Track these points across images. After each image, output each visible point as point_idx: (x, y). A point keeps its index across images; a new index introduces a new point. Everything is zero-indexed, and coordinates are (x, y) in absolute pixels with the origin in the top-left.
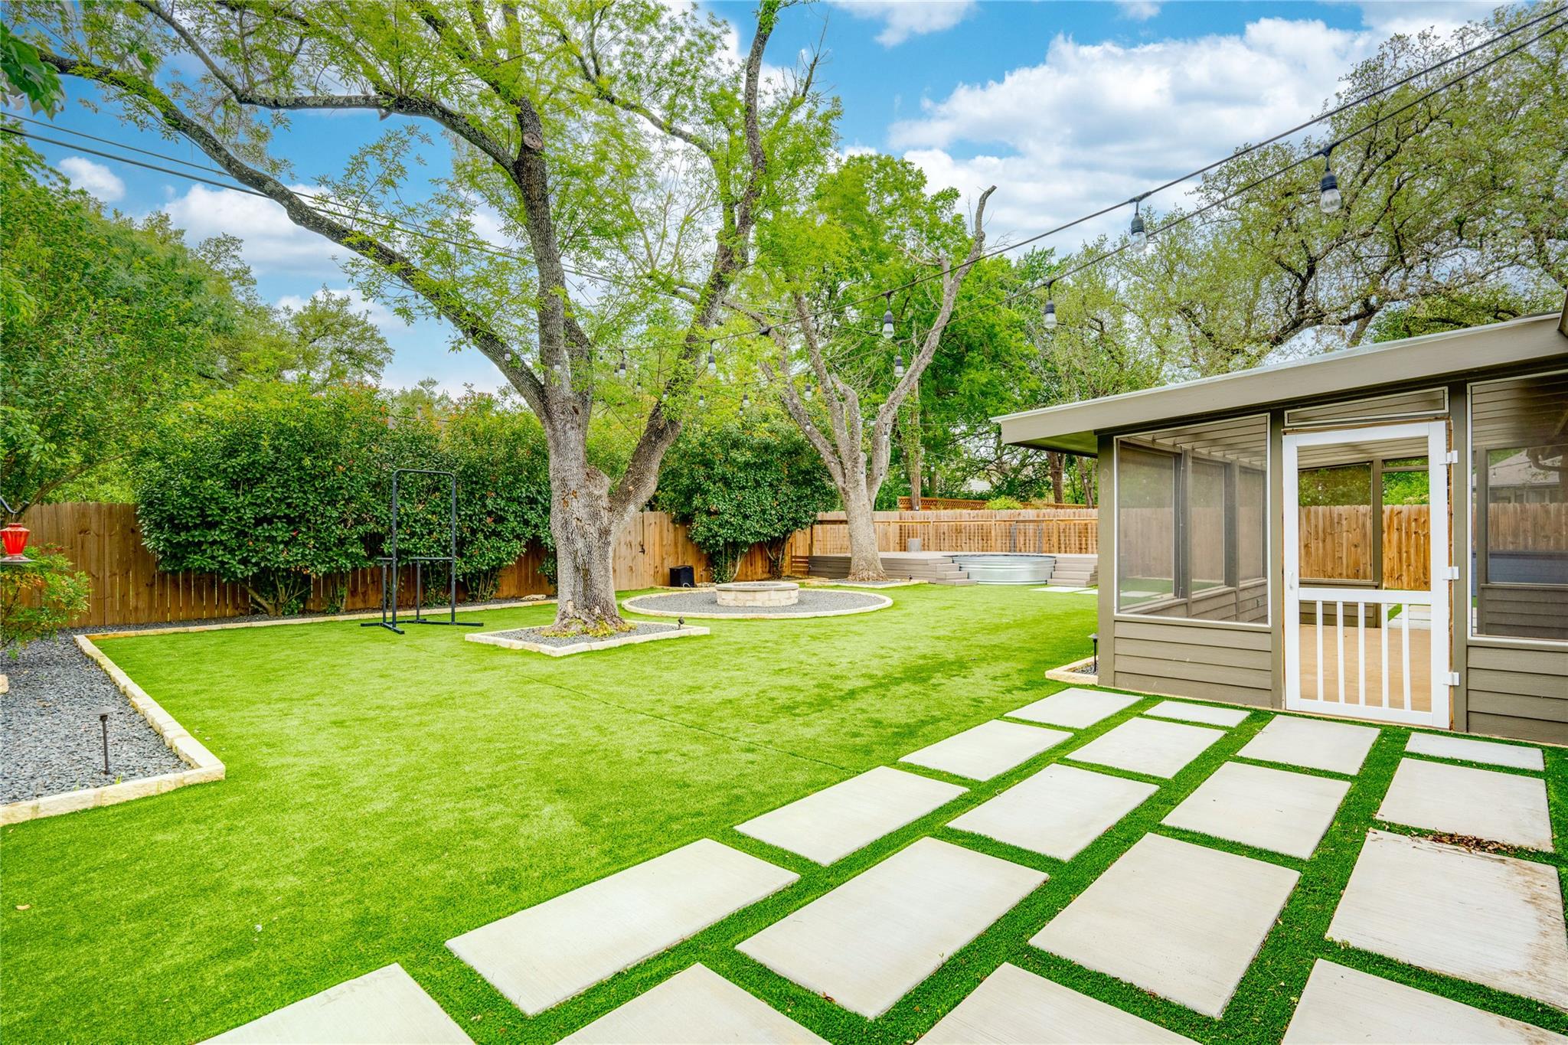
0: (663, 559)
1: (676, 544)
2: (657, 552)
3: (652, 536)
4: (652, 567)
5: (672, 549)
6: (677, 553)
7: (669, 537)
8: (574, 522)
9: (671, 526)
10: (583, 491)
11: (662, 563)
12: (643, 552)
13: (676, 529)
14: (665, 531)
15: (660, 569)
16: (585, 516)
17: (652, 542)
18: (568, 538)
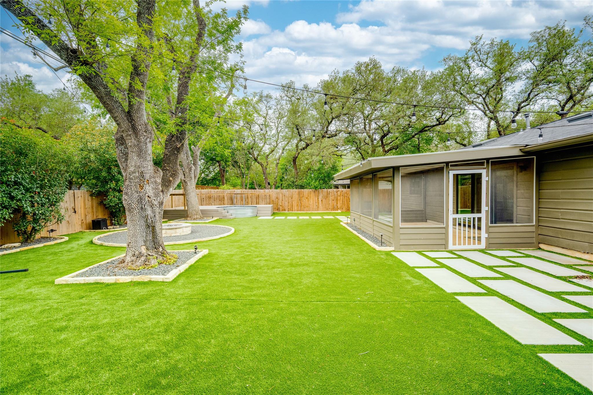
0: (86, 216)
1: (92, 207)
2: (83, 212)
3: (80, 204)
4: (80, 220)
5: (90, 210)
6: (93, 212)
7: (89, 204)
8: (147, 199)
9: (90, 198)
10: (152, 180)
11: (86, 218)
12: (75, 212)
13: (92, 199)
14: (87, 201)
15: (84, 221)
16: (152, 195)
17: (79, 207)
18: (142, 208)
